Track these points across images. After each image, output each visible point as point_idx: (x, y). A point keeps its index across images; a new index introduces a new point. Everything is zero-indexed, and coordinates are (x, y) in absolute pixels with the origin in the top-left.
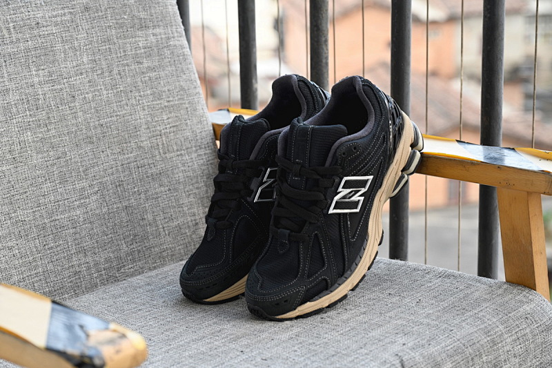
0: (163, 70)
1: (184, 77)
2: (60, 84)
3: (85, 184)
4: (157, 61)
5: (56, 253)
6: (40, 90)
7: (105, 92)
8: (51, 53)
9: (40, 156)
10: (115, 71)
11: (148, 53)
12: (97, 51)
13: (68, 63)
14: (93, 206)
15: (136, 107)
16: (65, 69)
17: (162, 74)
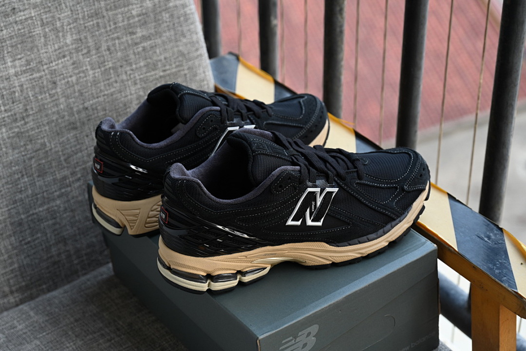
0: (160, 37)
1: (184, 40)
2: (39, 71)
3: (66, 172)
4: (153, 28)
5: (34, 246)
6: (16, 82)
7: (91, 72)
8: (30, 40)
9: (16, 151)
10: (104, 47)
11: (143, 21)
12: (83, 28)
13: (49, 47)
14: (75, 193)
15: (126, 83)
16: (45, 55)
17: (159, 41)
